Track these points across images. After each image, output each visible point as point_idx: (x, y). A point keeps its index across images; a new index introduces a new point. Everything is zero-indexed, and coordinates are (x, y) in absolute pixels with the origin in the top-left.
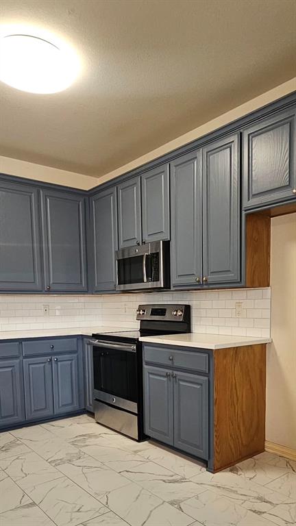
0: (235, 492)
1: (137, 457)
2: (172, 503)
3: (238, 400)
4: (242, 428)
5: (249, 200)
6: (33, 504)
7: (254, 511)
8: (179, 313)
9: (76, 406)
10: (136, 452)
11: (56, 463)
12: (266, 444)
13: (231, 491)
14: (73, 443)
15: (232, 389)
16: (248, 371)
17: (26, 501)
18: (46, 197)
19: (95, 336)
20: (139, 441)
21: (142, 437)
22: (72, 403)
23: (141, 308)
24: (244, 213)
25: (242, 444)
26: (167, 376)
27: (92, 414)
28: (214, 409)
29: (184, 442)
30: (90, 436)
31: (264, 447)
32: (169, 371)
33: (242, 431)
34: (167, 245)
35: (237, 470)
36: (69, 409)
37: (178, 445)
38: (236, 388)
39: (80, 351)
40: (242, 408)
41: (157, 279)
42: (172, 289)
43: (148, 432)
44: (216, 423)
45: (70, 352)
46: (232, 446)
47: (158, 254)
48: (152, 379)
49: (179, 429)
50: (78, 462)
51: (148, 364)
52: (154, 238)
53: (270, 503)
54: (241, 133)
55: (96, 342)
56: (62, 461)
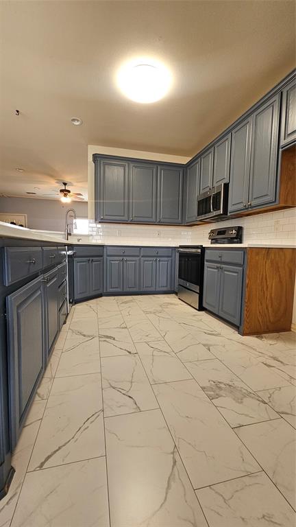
0: (256, 350)
1: (194, 318)
2: (204, 345)
3: (267, 287)
4: (270, 309)
5: (285, 139)
6: (126, 328)
7: (265, 364)
8: (234, 232)
9: (168, 288)
10: (194, 315)
11: (147, 313)
12: (292, 326)
13: (252, 348)
14: (161, 306)
15: (262, 278)
16: (278, 267)
17: (124, 326)
18: (161, 170)
19: (181, 247)
20: (199, 310)
21: (201, 308)
22: (167, 286)
23: (212, 232)
24: (281, 150)
25: (270, 321)
26: (217, 268)
27: (176, 294)
28: (246, 290)
29: (225, 312)
30: (171, 304)
31: (290, 327)
32: (219, 265)
33: (270, 311)
34: (226, 186)
35: (262, 337)
36: (165, 289)
37: (221, 314)
38: (266, 279)
39: (173, 256)
40: (271, 294)
41: (219, 209)
42: (229, 214)
43: (205, 305)
44: (246, 301)
45: (168, 257)
46: (261, 321)
47: (220, 192)
48: (209, 271)
49: (223, 303)
50: (159, 315)
51: (207, 261)
52: (219, 184)
53: (282, 362)
54: (282, 93)
55: (181, 250)
56: (151, 312)
